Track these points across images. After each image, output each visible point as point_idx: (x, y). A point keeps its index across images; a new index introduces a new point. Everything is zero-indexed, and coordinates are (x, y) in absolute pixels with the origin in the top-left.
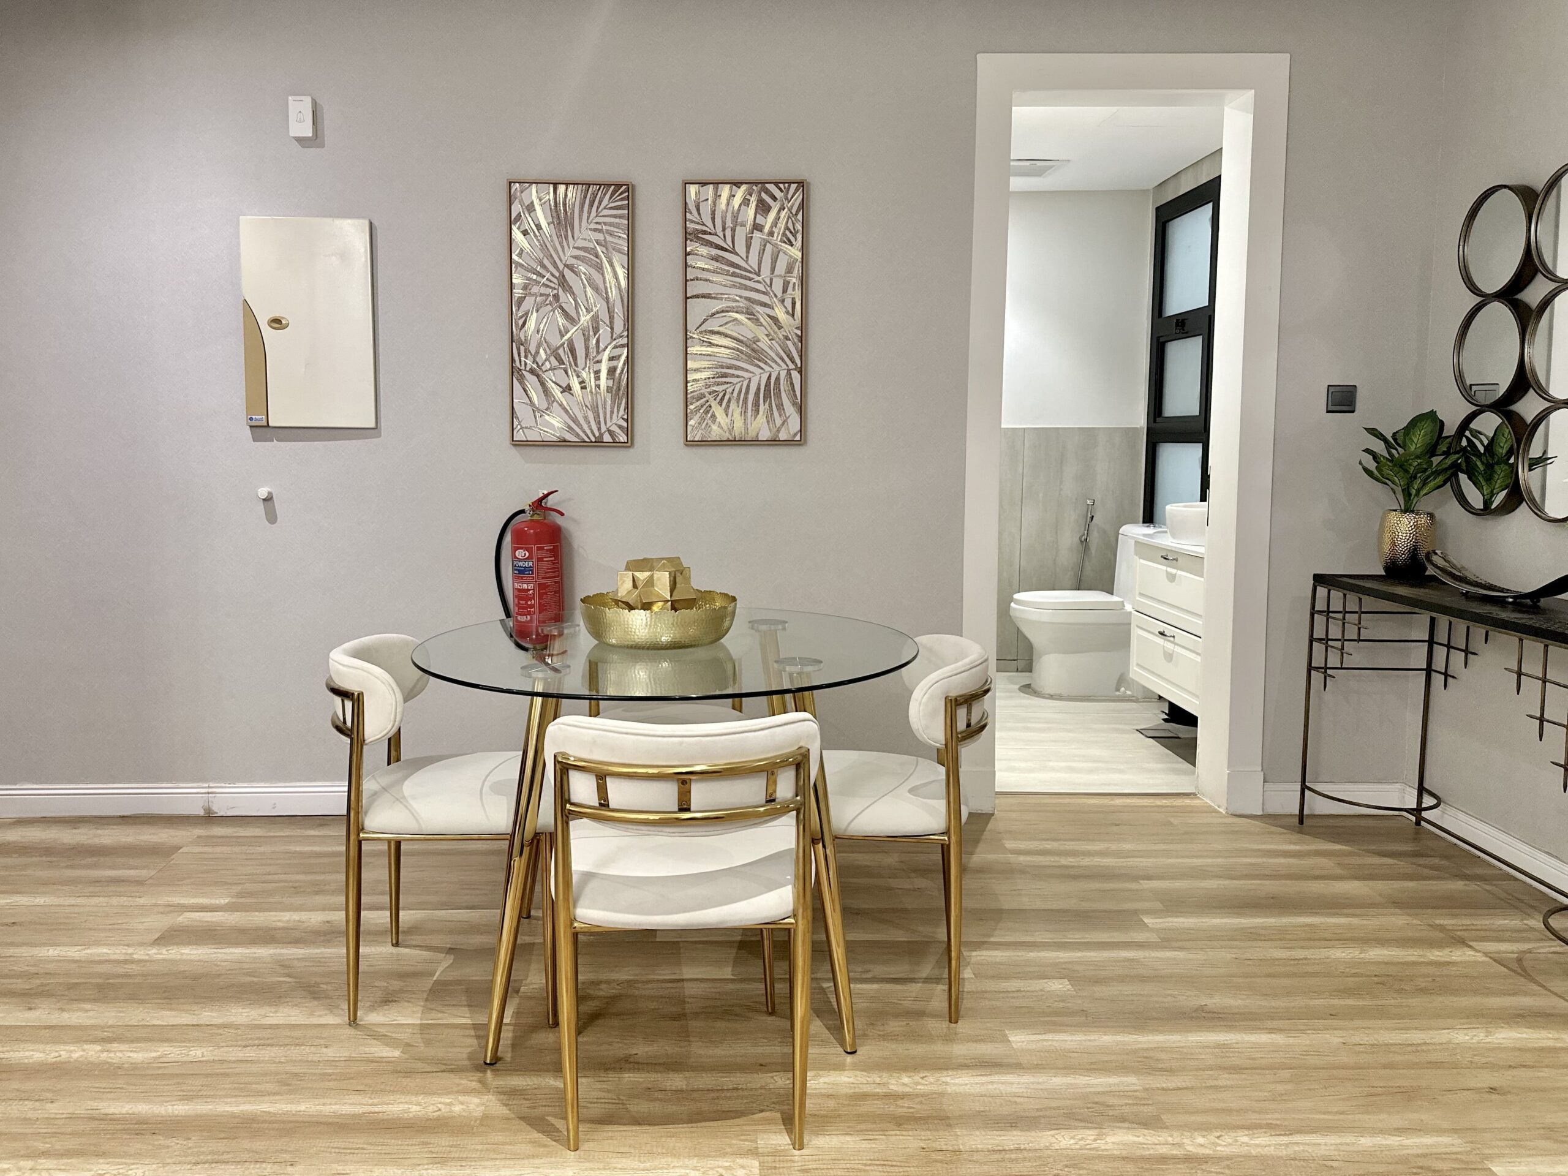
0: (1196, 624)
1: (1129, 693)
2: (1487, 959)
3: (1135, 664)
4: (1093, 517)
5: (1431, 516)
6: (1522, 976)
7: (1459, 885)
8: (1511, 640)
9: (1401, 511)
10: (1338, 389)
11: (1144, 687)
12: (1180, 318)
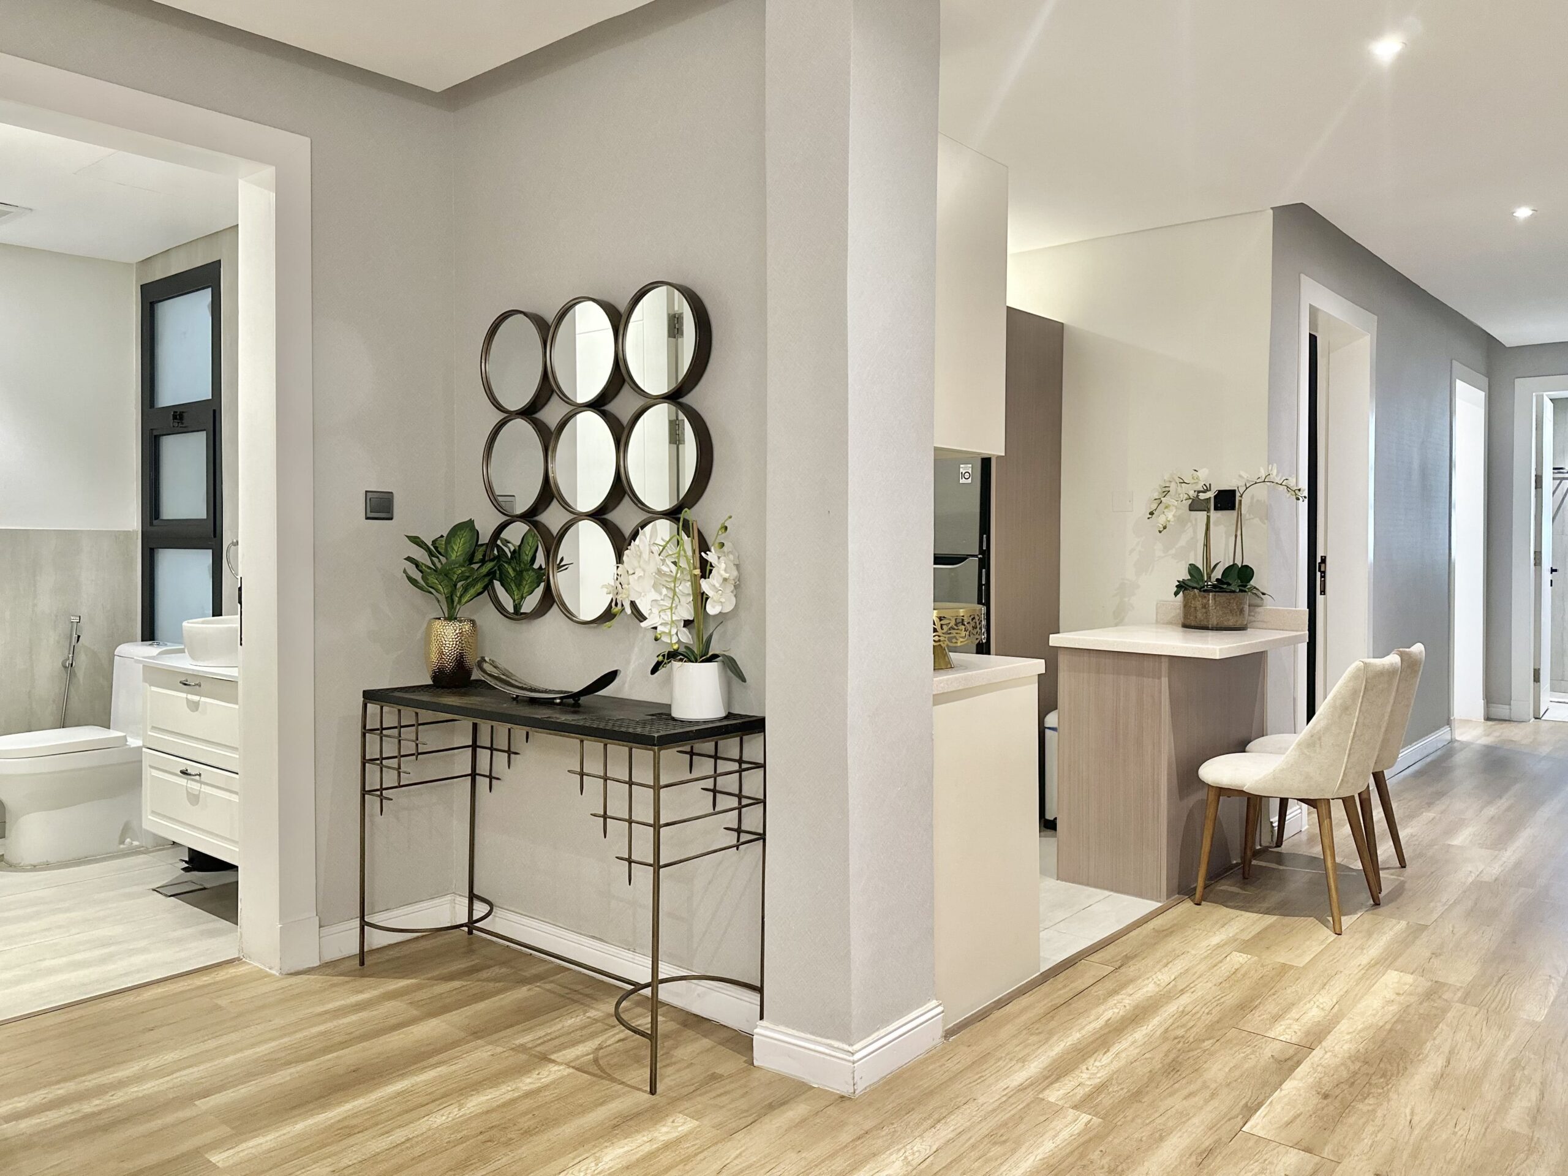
0: (232, 758)
1: (136, 843)
2: (571, 1070)
3: (149, 811)
4: (79, 637)
5: (473, 622)
6: (603, 1078)
7: (522, 993)
8: (573, 742)
9: (446, 619)
10: (376, 495)
11: (154, 835)
12: (179, 410)
